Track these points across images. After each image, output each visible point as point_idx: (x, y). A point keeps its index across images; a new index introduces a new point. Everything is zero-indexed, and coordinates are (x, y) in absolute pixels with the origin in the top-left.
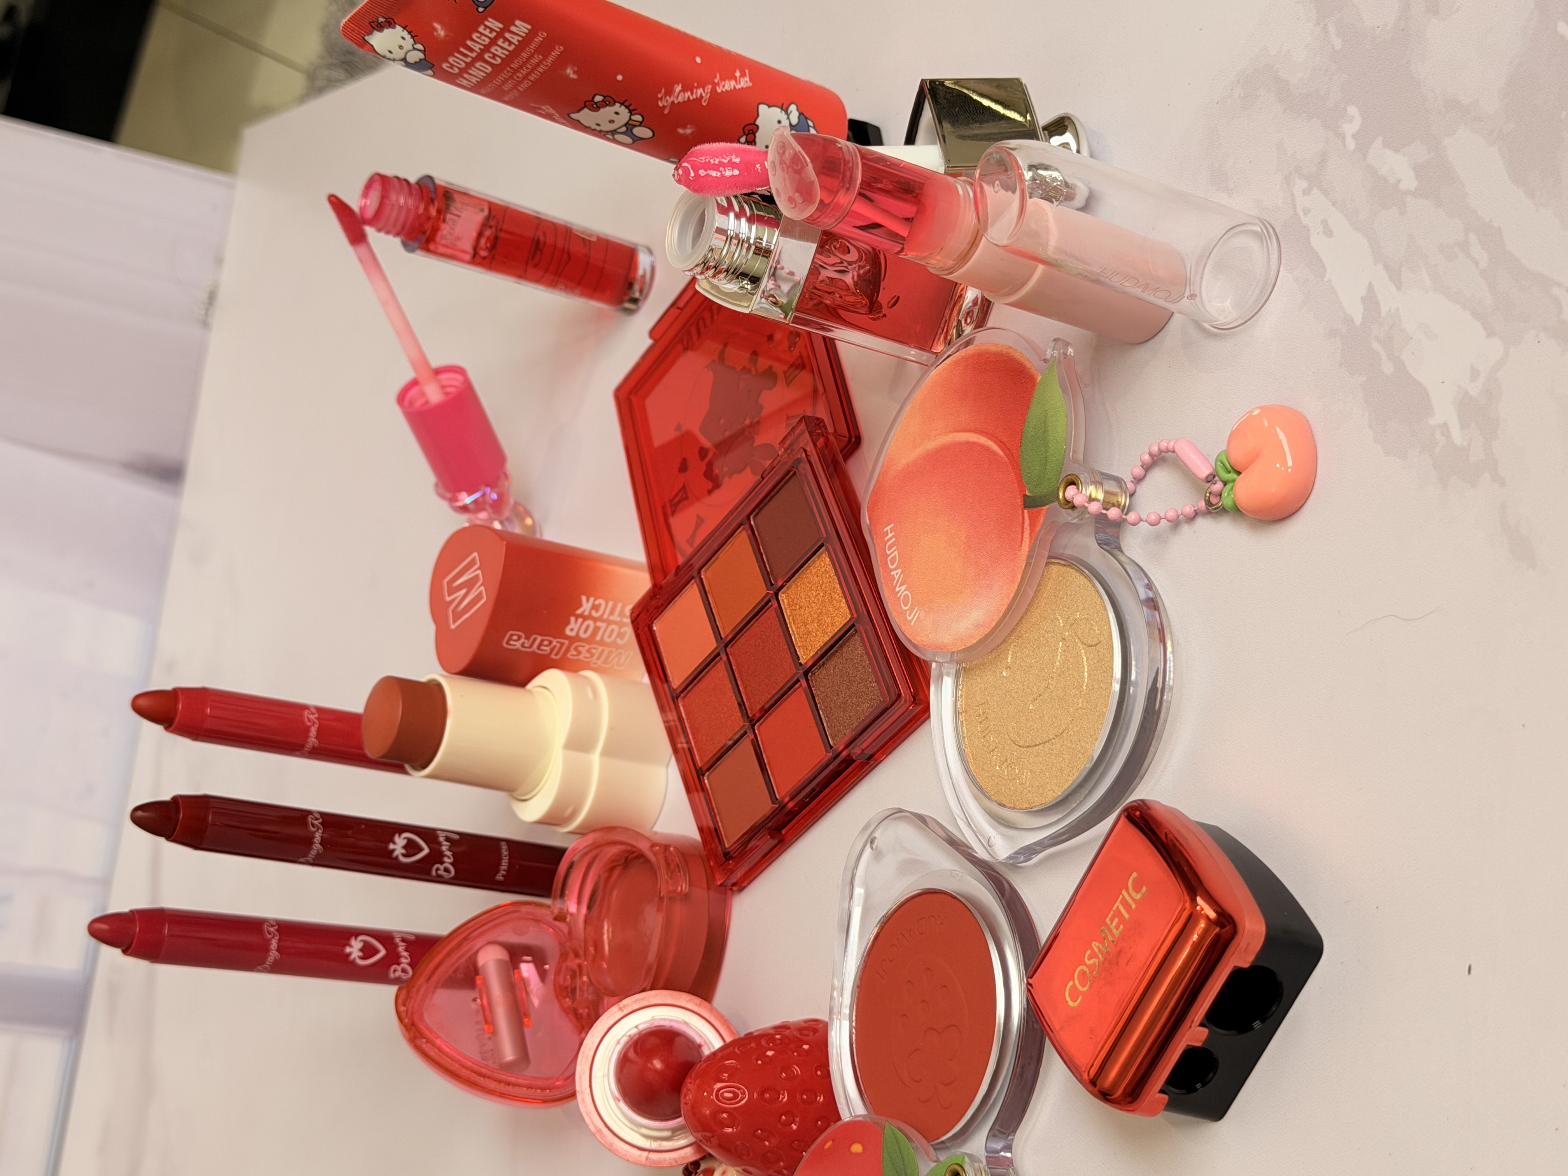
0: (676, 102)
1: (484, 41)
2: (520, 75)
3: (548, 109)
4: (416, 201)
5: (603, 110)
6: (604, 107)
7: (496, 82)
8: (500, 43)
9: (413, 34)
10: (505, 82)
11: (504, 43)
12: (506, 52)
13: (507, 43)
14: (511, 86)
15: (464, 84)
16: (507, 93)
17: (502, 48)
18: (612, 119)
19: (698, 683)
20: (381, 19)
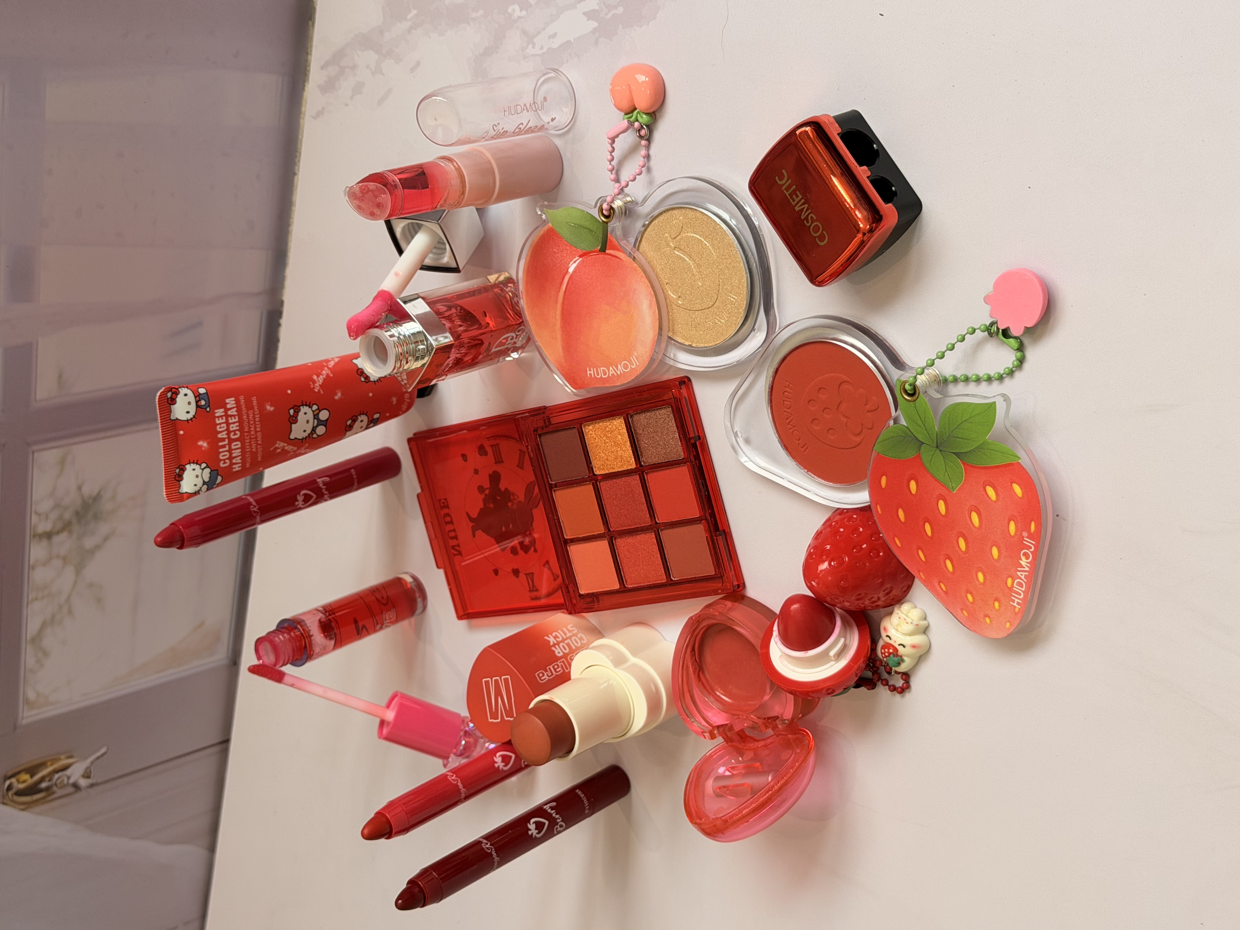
0: (321, 384)
1: (224, 427)
2: (253, 433)
3: (280, 444)
4: (289, 634)
5: (299, 418)
6: (297, 415)
7: (247, 450)
8: (231, 421)
9: (195, 462)
10: (251, 445)
11: (231, 419)
12: (237, 424)
13: (233, 418)
14: (255, 445)
15: (237, 469)
16: (257, 452)
17: (234, 423)
18: (306, 420)
19: (622, 566)
20: (177, 471)
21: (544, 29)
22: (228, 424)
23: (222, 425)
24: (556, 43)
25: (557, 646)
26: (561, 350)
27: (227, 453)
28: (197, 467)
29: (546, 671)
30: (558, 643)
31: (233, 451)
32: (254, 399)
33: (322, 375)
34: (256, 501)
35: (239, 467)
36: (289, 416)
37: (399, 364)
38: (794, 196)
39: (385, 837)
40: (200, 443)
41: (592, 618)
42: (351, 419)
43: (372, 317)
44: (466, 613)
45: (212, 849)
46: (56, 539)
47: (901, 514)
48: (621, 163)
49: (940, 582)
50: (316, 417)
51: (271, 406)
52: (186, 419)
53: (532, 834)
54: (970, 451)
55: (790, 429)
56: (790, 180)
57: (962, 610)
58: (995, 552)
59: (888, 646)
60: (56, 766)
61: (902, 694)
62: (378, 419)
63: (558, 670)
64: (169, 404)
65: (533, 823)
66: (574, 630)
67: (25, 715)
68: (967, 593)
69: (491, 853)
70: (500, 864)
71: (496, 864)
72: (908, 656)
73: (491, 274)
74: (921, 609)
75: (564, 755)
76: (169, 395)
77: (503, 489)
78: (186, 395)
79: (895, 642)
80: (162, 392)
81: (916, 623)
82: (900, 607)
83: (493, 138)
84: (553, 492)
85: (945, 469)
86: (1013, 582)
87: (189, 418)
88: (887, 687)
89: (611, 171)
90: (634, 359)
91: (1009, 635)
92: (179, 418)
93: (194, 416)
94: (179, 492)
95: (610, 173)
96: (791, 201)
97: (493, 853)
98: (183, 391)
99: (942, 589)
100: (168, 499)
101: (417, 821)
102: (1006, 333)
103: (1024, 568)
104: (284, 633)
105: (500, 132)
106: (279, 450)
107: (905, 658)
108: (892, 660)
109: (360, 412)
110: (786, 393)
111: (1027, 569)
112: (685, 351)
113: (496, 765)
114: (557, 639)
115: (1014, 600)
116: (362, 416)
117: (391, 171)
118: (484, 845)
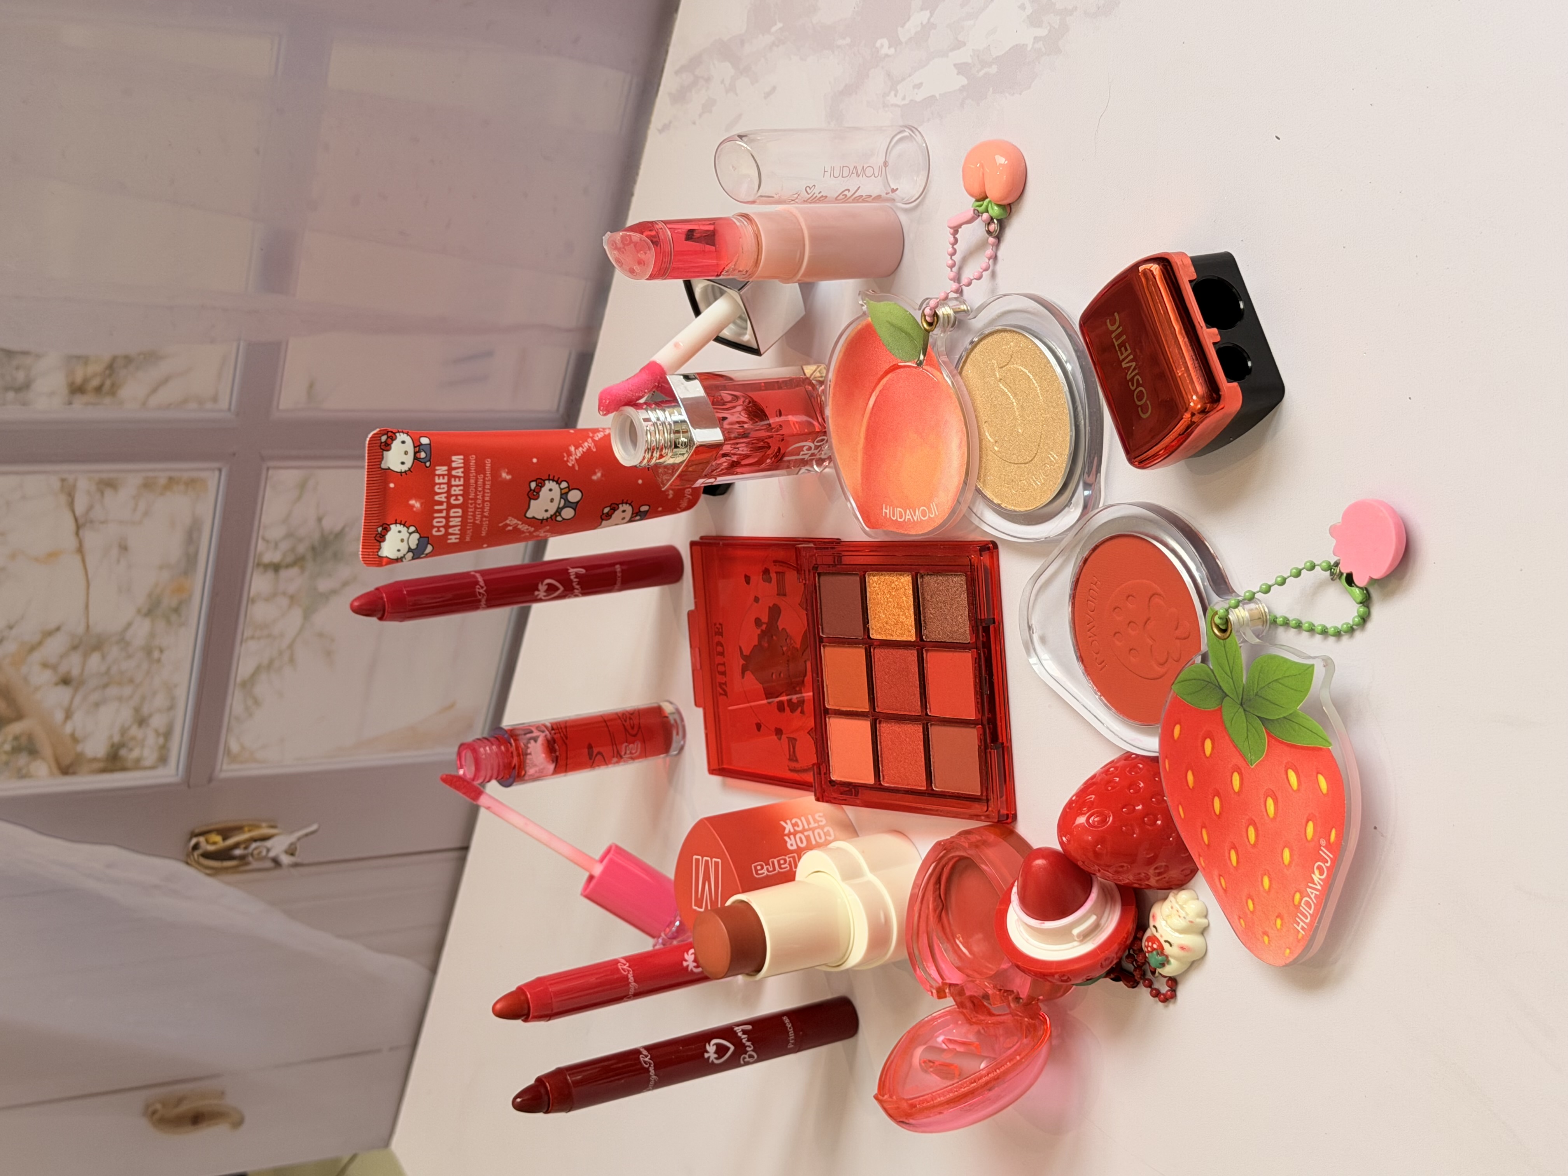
0: (577, 458)
1: (444, 488)
2: (479, 502)
3: (512, 521)
4: (499, 747)
5: (541, 494)
6: (540, 490)
7: (469, 521)
8: (453, 483)
9: (403, 522)
10: (474, 516)
11: (455, 481)
12: (461, 488)
13: (457, 479)
14: (479, 516)
15: (454, 541)
16: (481, 525)
17: (457, 486)
18: (551, 498)
19: (882, 757)
20: (380, 529)
21: (910, 76)
22: (450, 486)
23: (442, 486)
24: (920, 96)
25: (792, 837)
26: (859, 475)
27: (444, 520)
28: (404, 529)
29: (767, 864)
30: (795, 834)
31: (451, 519)
32: (488, 462)
33: (583, 448)
34: (485, 581)
35: (456, 539)
36: (529, 490)
37: (650, 454)
38: (1123, 349)
39: (523, 1018)
40: (412, 502)
41: (851, 812)
42: (610, 506)
43: (628, 391)
44: (721, 767)
45: (434, 969)
46: (284, 574)
47: (1190, 777)
48: (965, 260)
49: (1220, 875)
50: (564, 496)
51: (508, 473)
52: (399, 471)
53: (709, 1058)
54: (1277, 720)
55: (1090, 637)
56: (1121, 327)
57: (1240, 918)
58: (1287, 854)
59: (1153, 939)
60: (255, 833)
61: (1166, 1004)
62: (646, 512)
63: (783, 866)
64: (381, 449)
65: (714, 1045)
66: (821, 821)
67: (225, 767)
68: (1249, 898)
69: (648, 1069)
70: (658, 1085)
71: (652, 1083)
72: (1175, 958)
73: (808, 364)
74: (1204, 903)
75: (752, 973)
76: (384, 438)
77: (780, 629)
78: (403, 442)
79: (1161, 936)
80: (375, 434)
81: (1191, 920)
82: (1177, 894)
83: (805, 201)
84: (822, 648)
85: (1246, 735)
86: (1301, 899)
87: (403, 471)
88: (1149, 989)
89: (952, 267)
90: (933, 506)
91: (1286, 965)
92: (392, 468)
93: (410, 469)
94: (378, 555)
95: (949, 269)
96: (1119, 354)
97: (652, 1069)
98: (401, 437)
99: (1221, 884)
100: (363, 561)
101: (564, 1009)
102: (1350, 580)
103: (1316, 885)
104: (492, 744)
105: (816, 196)
106: (510, 528)
107: (1172, 960)
108: (1154, 959)
109: (623, 500)
110: (1091, 591)
111: (1319, 887)
112: (994, 511)
113: (685, 964)
114: (796, 828)
115: (1299, 923)
116: (624, 505)
117: (666, 222)
118: (642, 1057)
